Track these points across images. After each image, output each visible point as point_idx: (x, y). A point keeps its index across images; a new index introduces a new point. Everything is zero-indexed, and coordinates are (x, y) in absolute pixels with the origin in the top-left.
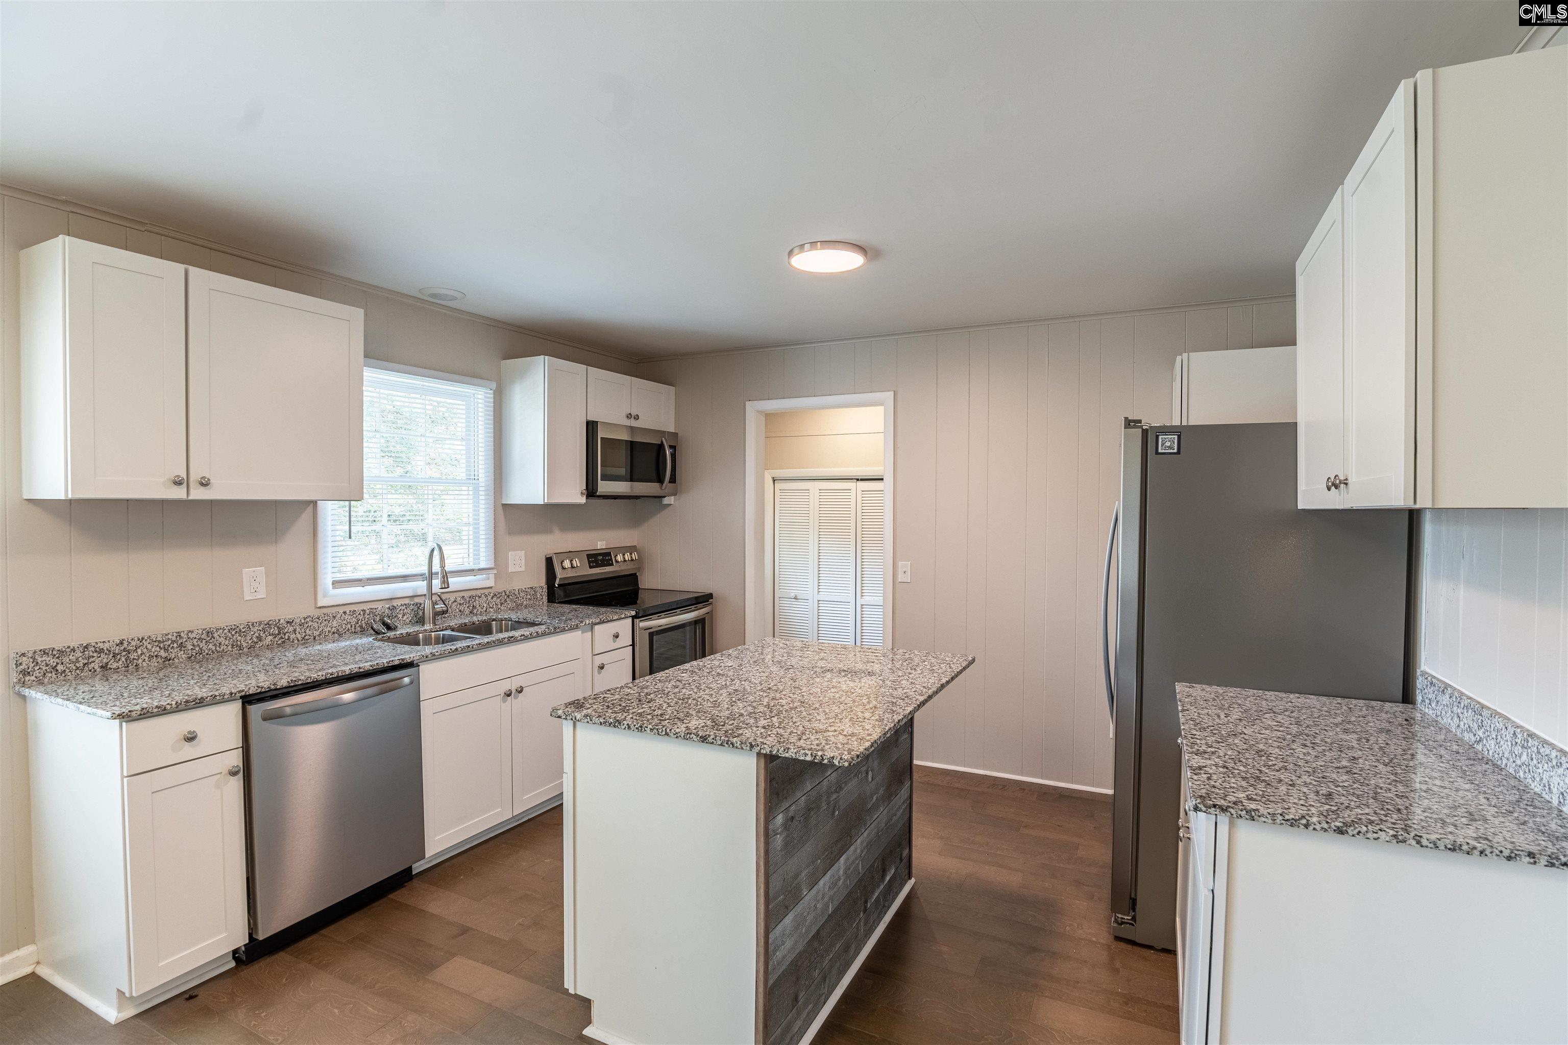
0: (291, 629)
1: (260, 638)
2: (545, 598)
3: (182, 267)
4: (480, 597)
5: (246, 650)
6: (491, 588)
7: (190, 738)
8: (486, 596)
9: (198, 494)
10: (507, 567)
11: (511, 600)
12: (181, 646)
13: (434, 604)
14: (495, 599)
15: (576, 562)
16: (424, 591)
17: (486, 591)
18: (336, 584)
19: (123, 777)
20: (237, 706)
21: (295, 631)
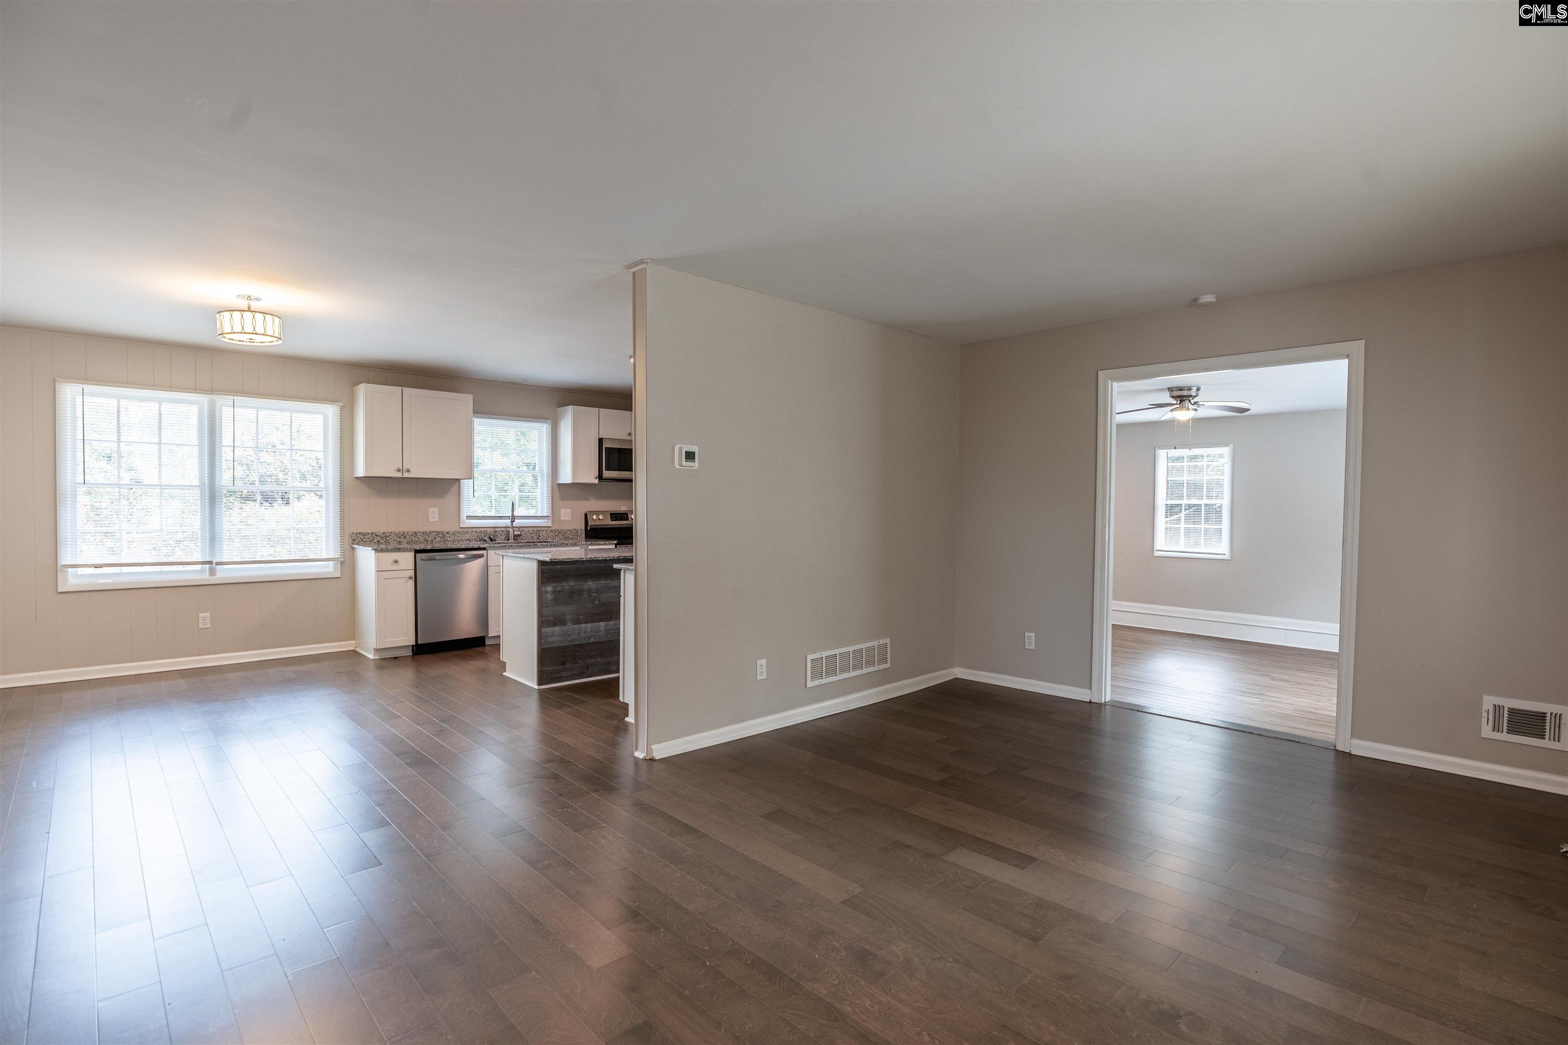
0: (448, 536)
1: (435, 538)
2: (584, 536)
3: (400, 388)
4: (543, 531)
5: (429, 542)
6: (550, 527)
7: (396, 562)
8: (546, 531)
9: (406, 475)
10: (560, 517)
11: (562, 535)
12: (405, 537)
13: (514, 531)
14: (551, 533)
15: (601, 517)
16: (510, 525)
17: (547, 529)
18: (468, 517)
19: (375, 571)
20: (412, 554)
21: (450, 537)
